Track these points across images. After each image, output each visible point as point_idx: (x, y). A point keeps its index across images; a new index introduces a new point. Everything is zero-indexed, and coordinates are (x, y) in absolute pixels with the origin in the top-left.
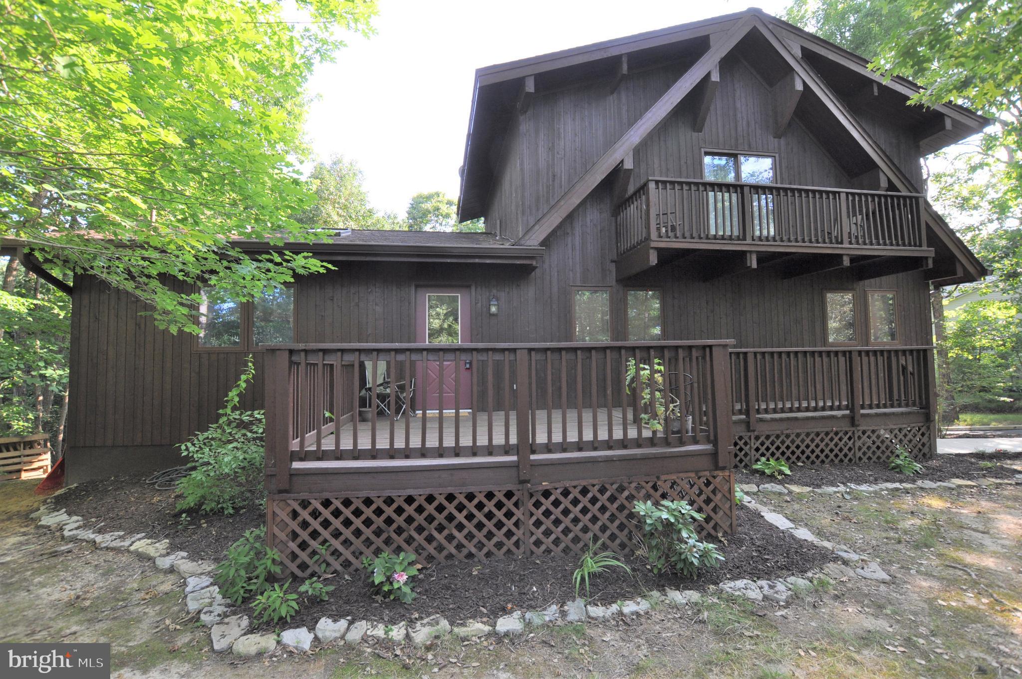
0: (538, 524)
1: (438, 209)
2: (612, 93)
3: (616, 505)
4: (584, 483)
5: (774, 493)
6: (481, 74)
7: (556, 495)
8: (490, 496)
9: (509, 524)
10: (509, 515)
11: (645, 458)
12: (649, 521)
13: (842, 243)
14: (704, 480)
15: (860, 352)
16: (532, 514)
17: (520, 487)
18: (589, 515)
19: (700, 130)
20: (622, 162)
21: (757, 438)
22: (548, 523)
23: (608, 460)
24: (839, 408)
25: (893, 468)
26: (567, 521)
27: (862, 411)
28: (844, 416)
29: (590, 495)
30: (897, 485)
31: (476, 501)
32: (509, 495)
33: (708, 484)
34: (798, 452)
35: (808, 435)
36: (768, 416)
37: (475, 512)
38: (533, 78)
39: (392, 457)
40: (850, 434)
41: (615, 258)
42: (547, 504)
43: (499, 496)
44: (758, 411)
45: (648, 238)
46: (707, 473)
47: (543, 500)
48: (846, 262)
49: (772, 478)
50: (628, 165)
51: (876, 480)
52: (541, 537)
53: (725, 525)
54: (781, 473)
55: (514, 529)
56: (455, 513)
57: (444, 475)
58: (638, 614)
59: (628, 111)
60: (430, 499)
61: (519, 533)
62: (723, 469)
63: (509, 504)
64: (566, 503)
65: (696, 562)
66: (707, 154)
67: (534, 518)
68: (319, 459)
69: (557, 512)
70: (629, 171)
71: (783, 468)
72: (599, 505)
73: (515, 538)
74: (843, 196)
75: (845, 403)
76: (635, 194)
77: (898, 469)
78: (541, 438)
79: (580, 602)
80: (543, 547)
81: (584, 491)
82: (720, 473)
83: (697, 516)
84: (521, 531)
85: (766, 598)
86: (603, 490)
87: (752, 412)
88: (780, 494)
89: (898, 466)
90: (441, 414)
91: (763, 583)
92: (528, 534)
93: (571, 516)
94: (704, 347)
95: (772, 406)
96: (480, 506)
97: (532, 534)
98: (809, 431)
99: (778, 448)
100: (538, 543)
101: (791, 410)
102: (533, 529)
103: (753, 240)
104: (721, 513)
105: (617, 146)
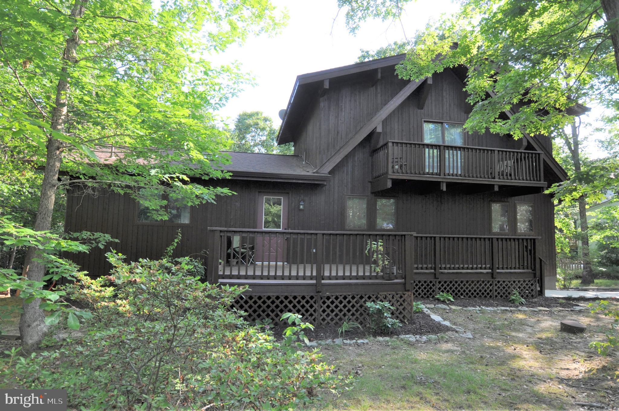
0: (324, 311)
1: (257, 124)
2: (373, 86)
3: (359, 305)
4: (345, 294)
5: (442, 309)
6: (300, 78)
7: (333, 298)
8: (303, 298)
9: (311, 311)
10: (311, 306)
11: (373, 284)
12: (371, 309)
13: (494, 178)
14: (399, 295)
15: (498, 239)
16: (321, 307)
17: (317, 294)
18: (347, 309)
19: (422, 109)
20: (376, 128)
21: (440, 282)
22: (328, 311)
23: (356, 284)
24: (485, 268)
25: (510, 301)
26: (337, 311)
27: (498, 271)
28: (487, 273)
29: (347, 300)
30: (508, 308)
31: (297, 300)
32: (312, 298)
33: (401, 297)
34: (462, 291)
35: (467, 282)
36: (446, 271)
37: (297, 304)
38: (328, 80)
39: (262, 279)
40: (491, 282)
41: (371, 180)
42: (328, 302)
43: (308, 298)
44: (441, 268)
45: (387, 173)
46: (401, 293)
47: (326, 301)
48: (496, 189)
49: (443, 302)
50: (379, 130)
51: (498, 305)
52: (325, 317)
53: (408, 316)
54: (449, 300)
55: (313, 313)
56: (288, 304)
57: (283, 287)
58: (363, 343)
59: (381, 96)
60: (278, 298)
61: (315, 315)
62: (408, 291)
63: (312, 302)
64: (337, 302)
65: (390, 326)
66: (425, 121)
67: (322, 309)
68: (231, 278)
69: (332, 306)
70: (380, 133)
71: (450, 298)
72: (351, 304)
73: (313, 317)
74: (496, 152)
75: (488, 266)
76: (382, 147)
77: (513, 301)
78: (327, 274)
79: (341, 339)
80: (326, 322)
81: (345, 298)
82: (407, 293)
83: (392, 308)
84: (317, 314)
85: (417, 341)
86: (353, 298)
87: (437, 269)
88: (445, 309)
89: (513, 300)
90: (269, 264)
91: (418, 336)
92: (319, 316)
93: (339, 308)
94: (402, 235)
95: (448, 266)
96: (299, 302)
97: (321, 315)
98: (468, 280)
99: (451, 288)
100: (324, 320)
101: (459, 268)
102: (322, 313)
103: (445, 175)
104: (407, 311)
105: (373, 119)
